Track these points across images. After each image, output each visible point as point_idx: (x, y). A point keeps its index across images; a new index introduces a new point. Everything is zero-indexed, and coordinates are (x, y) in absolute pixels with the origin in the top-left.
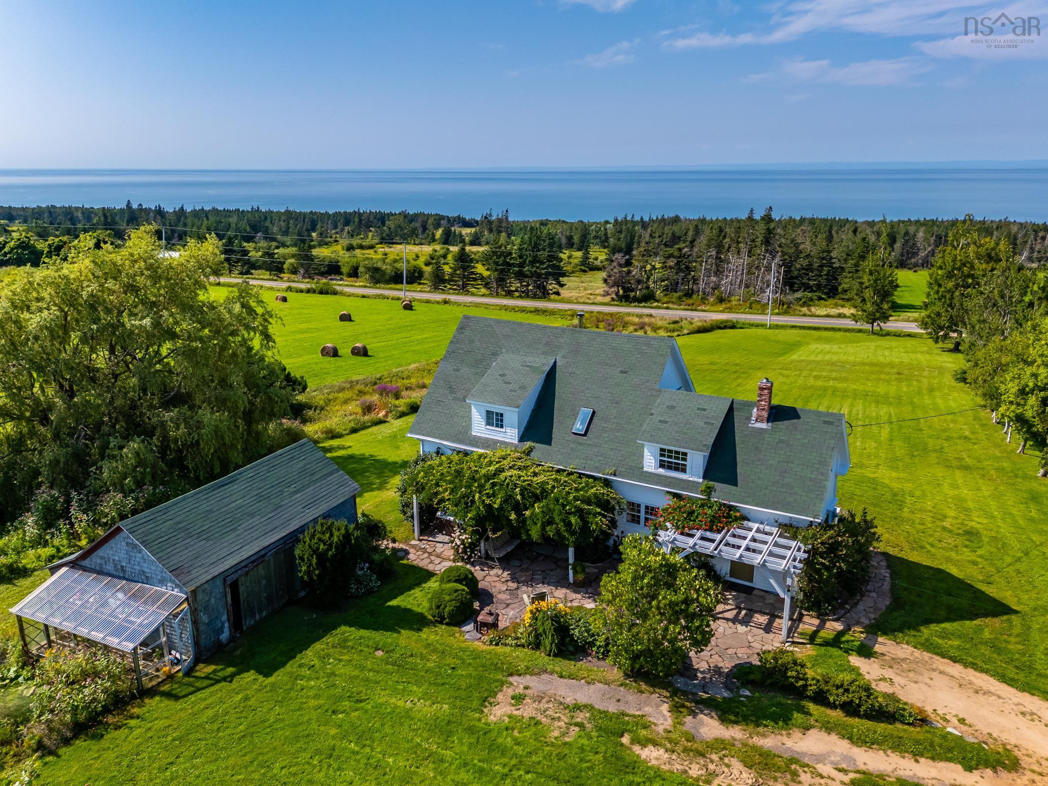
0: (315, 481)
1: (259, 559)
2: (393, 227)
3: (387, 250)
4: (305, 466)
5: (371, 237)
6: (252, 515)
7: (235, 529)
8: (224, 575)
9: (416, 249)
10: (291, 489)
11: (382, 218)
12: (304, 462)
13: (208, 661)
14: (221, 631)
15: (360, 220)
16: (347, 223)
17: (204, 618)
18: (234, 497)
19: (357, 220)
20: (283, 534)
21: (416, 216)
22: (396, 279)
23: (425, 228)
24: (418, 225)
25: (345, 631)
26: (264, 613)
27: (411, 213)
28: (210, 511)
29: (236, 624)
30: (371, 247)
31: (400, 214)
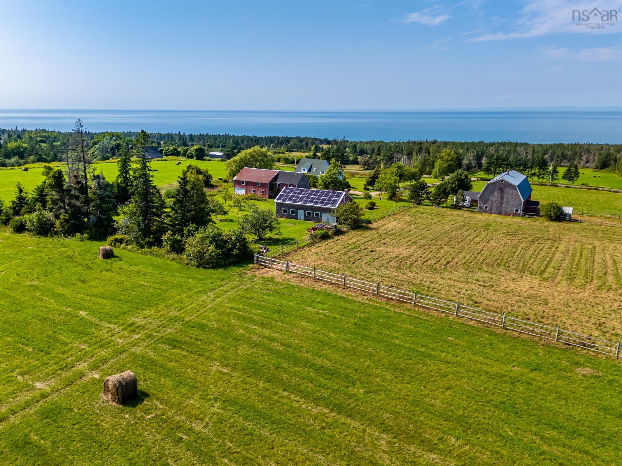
2: (293, 144)
3: (290, 154)
5: (283, 149)
9: (302, 154)
11: (287, 140)
15: (278, 141)
16: (271, 142)
19: (276, 141)
21: (304, 138)
22: (293, 162)
23: (307, 145)
24: (304, 143)
27: (302, 137)
30: (283, 153)
31: (296, 138)
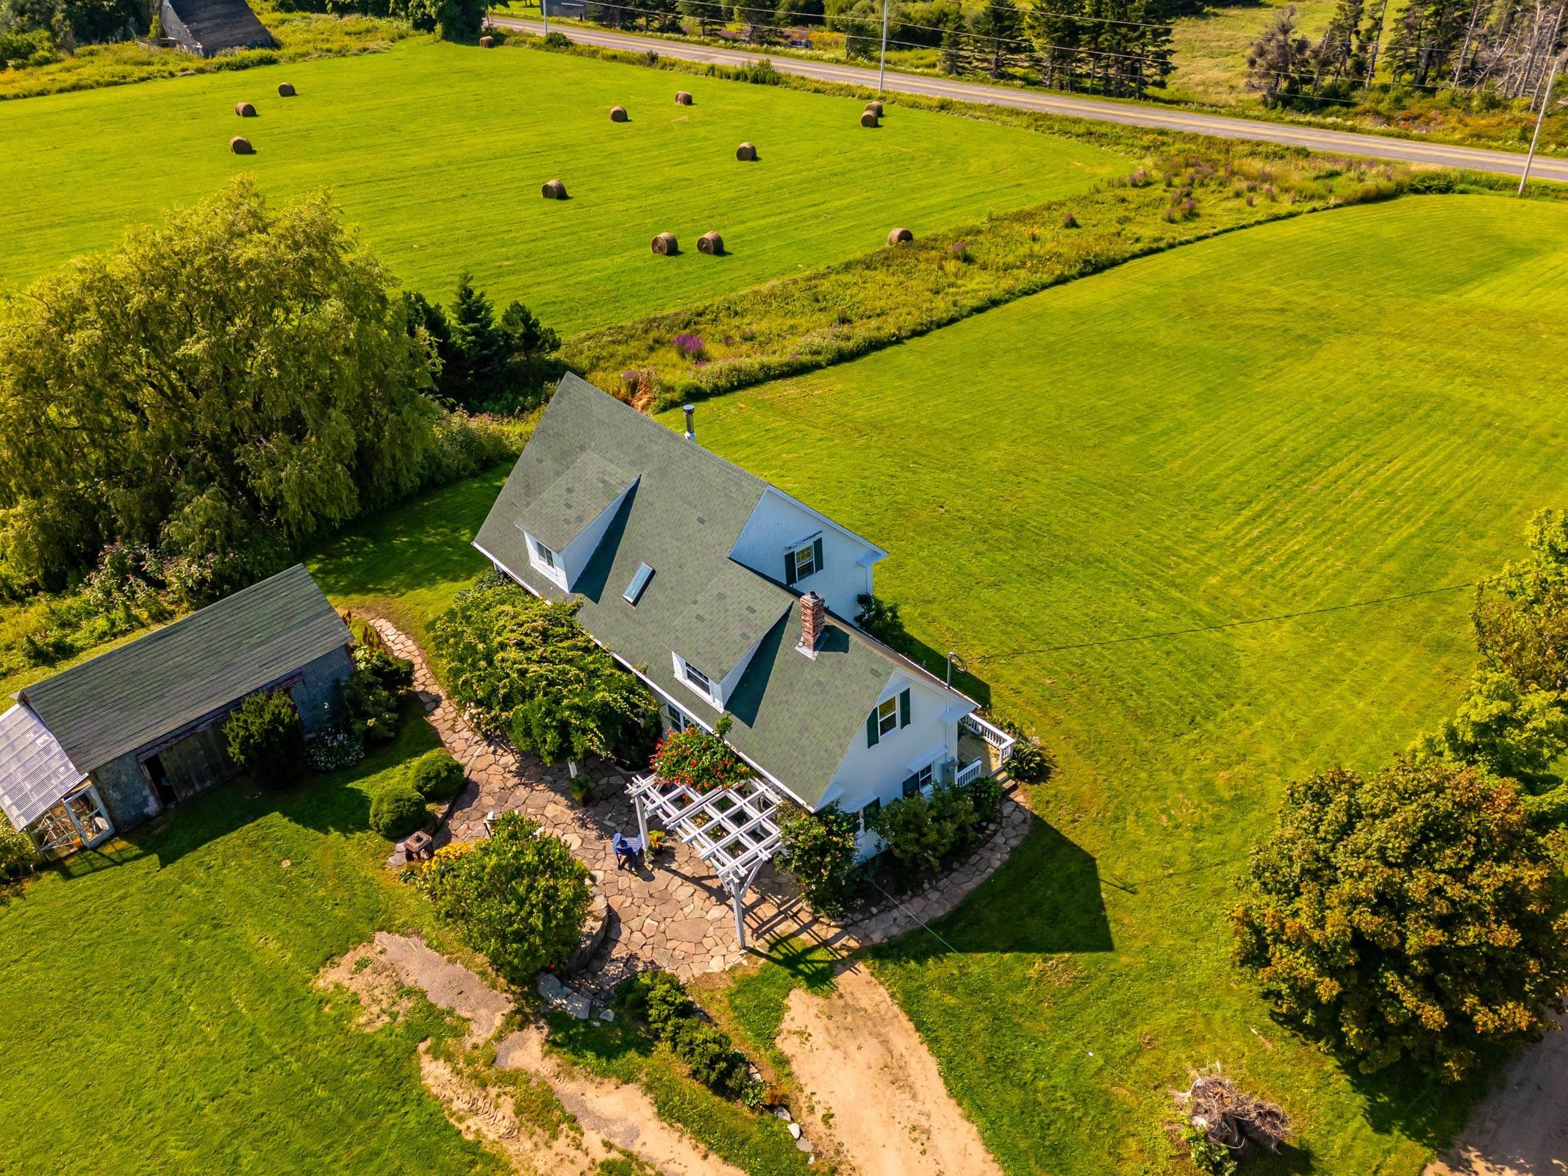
0: (291, 629)
1: (189, 730)
4: (285, 605)
6: (189, 676)
7: (163, 696)
8: (137, 752)
10: (253, 641)
12: (285, 600)
13: (124, 836)
14: (145, 802)
17: (115, 795)
18: (173, 654)
20: (222, 703)
25: (276, 820)
26: (208, 783)
28: (138, 672)
29: (165, 795)
